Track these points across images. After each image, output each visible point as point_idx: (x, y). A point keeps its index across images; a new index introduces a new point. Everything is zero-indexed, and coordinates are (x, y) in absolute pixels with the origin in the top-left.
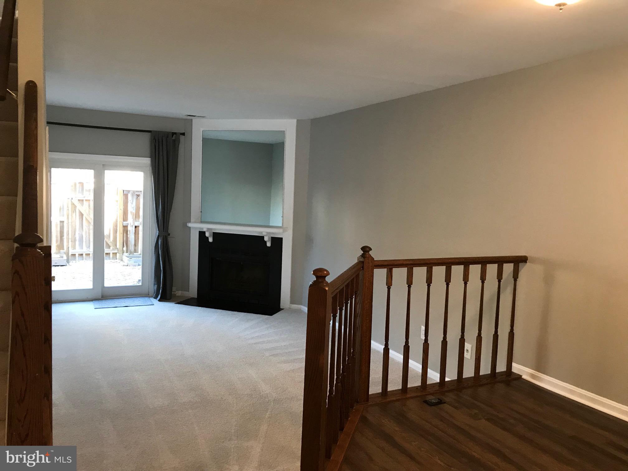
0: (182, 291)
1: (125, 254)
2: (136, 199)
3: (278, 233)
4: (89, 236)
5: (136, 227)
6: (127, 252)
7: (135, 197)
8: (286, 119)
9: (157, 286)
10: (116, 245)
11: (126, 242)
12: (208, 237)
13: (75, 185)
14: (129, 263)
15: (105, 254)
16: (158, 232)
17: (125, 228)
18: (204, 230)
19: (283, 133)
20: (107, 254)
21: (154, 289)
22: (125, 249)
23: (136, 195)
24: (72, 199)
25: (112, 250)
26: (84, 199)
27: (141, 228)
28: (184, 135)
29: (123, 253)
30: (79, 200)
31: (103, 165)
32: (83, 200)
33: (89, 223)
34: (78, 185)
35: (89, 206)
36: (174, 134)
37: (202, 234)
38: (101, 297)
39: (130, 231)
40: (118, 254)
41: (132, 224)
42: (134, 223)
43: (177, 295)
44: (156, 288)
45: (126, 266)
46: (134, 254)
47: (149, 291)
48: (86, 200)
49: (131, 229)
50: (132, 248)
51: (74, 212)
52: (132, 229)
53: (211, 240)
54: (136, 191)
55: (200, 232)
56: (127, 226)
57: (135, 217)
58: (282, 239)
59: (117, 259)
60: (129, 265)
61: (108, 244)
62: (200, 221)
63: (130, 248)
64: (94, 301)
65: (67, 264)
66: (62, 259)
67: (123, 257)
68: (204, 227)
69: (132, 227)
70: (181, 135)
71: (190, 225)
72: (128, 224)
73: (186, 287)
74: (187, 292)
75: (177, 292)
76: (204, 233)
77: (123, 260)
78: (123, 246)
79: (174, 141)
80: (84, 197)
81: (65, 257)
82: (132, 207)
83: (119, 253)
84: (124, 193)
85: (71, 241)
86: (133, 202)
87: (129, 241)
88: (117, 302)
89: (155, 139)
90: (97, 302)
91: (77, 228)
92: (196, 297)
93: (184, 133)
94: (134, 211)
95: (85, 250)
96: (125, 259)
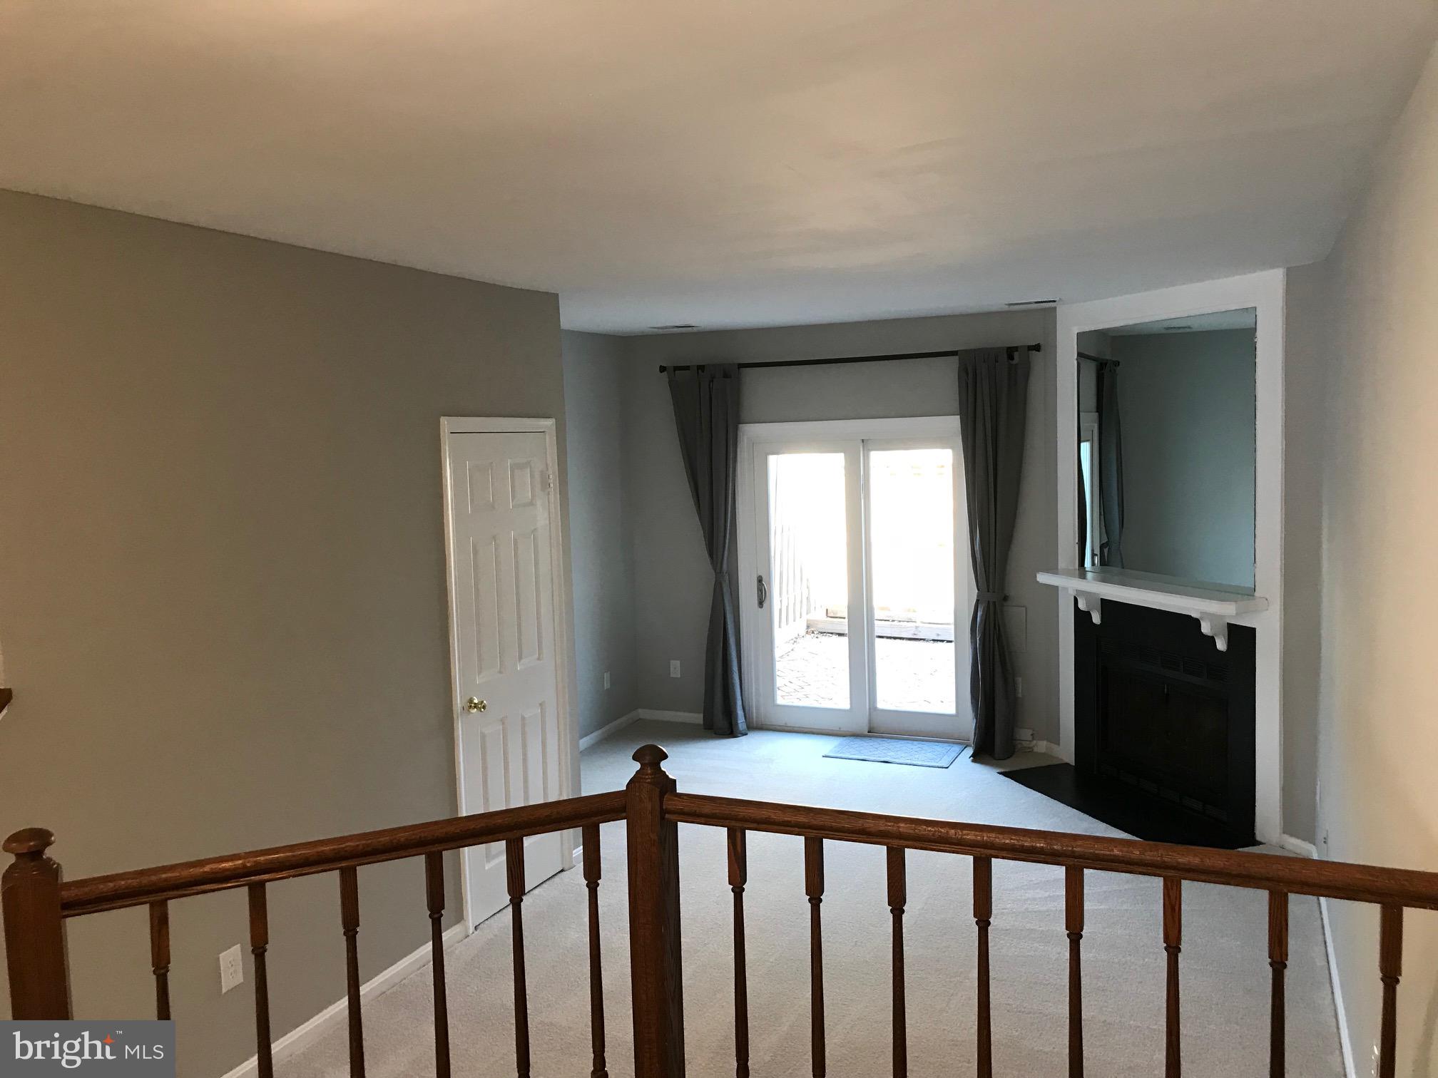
0: (1044, 740)
8: (1256, 272)
12: (1090, 612)
16: (976, 591)
28: (1039, 350)
31: (863, 441)
38: (867, 731)
43: (1034, 749)
53: (1097, 620)
58: (1253, 630)
62: (1077, 566)
68: (1069, 586)
70: (1032, 350)
71: (1041, 578)
73: (1054, 733)
74: (1055, 748)
75: (1033, 741)
79: (1017, 368)
89: (967, 368)
90: (847, 741)
92: (1073, 762)
93: (1039, 345)
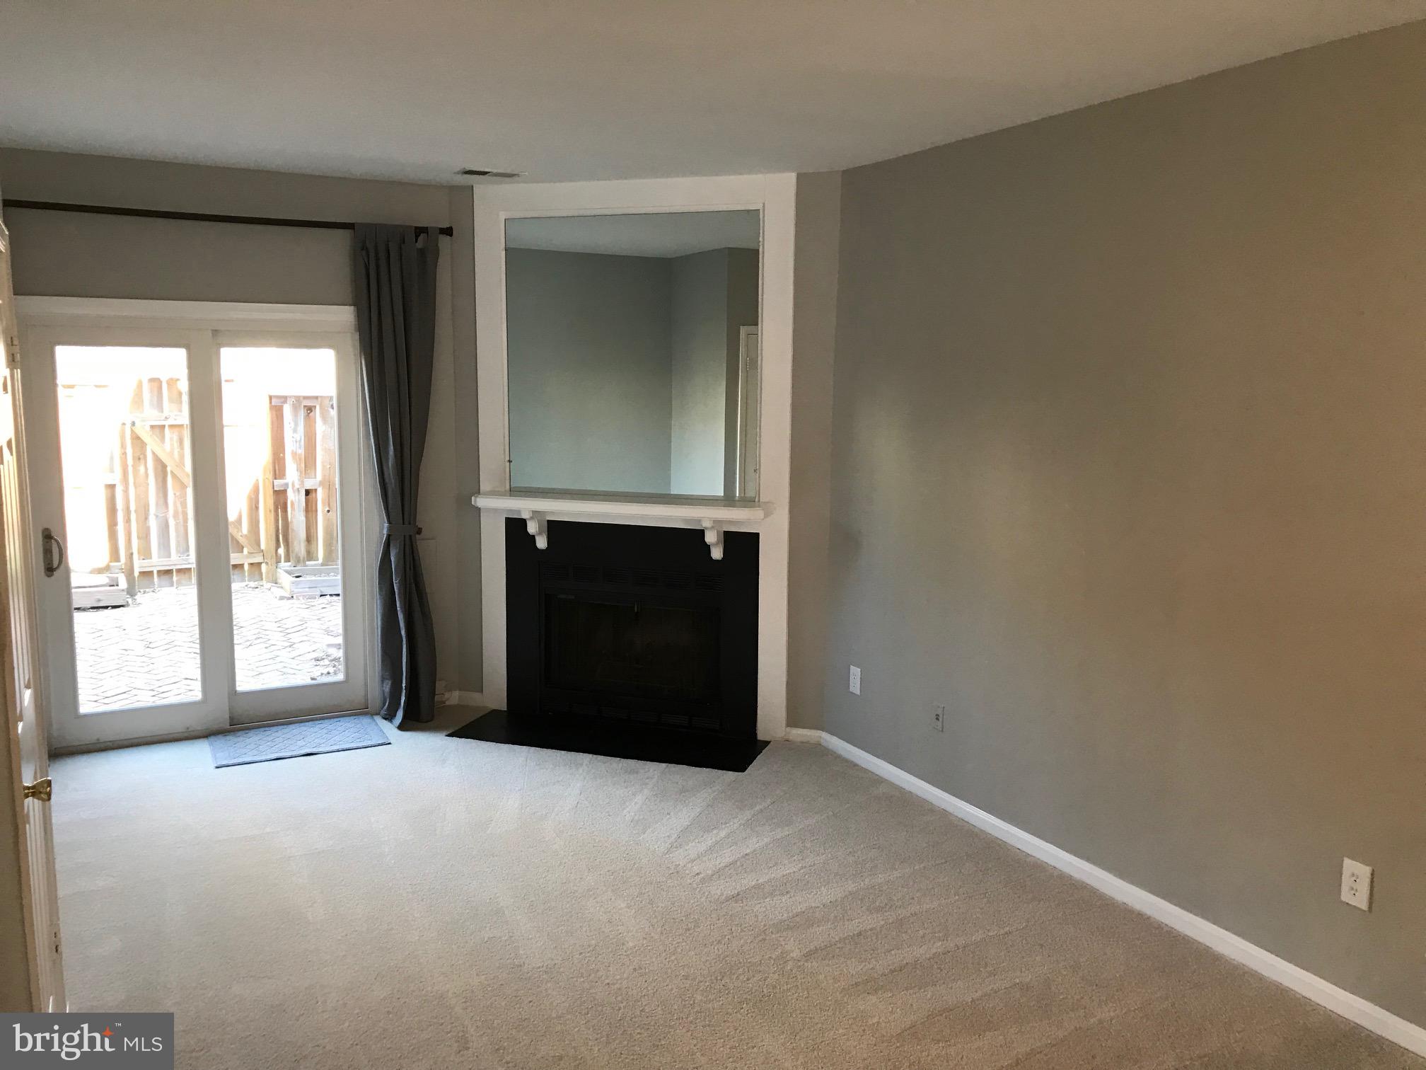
0: (460, 690)
1: (284, 565)
2: (305, 418)
3: (741, 519)
4: (186, 521)
5: (308, 492)
6: (287, 560)
7: (302, 413)
8: (761, 173)
9: (390, 682)
10: (258, 544)
11: (283, 534)
12: (534, 536)
13: (140, 385)
14: (296, 590)
15: (231, 567)
16: (386, 525)
17: (280, 497)
18: (525, 516)
19: (752, 218)
20: (235, 566)
21: (383, 691)
22: (281, 551)
23: (305, 406)
24: (133, 424)
25: (247, 557)
26: (167, 423)
27: (320, 495)
28: (451, 235)
29: (278, 561)
30: (152, 427)
31: (215, 332)
32: (164, 426)
33: (184, 487)
34: (146, 387)
35: (181, 441)
36: (420, 231)
37: (515, 527)
38: (228, 724)
39: (292, 504)
40: (264, 567)
41: (297, 486)
42: (302, 483)
43: (447, 703)
44: (387, 688)
45: (288, 599)
46: (308, 563)
47: (366, 695)
48: (171, 426)
49: (295, 499)
50: (299, 547)
51: (139, 459)
52: (299, 500)
53: (542, 543)
54: (306, 398)
55: (507, 519)
56: (284, 492)
57: (305, 467)
58: (757, 535)
59: (262, 579)
60: (294, 596)
61: (238, 542)
62: (508, 487)
63: (297, 549)
64: (212, 739)
65: (130, 601)
66: (116, 587)
67: (278, 574)
68: (524, 507)
69: (297, 494)
70: (440, 233)
71: (480, 502)
72: (287, 485)
73: (475, 681)
74: (476, 695)
75: (447, 695)
76: (522, 523)
77: (279, 581)
78: (278, 546)
79: (422, 252)
80: (166, 418)
81: (123, 584)
82: (294, 440)
83: (267, 563)
84: (273, 404)
85: (138, 538)
86: (296, 424)
87: (293, 530)
88: (281, 739)
89: (364, 248)
90: (220, 742)
91: (150, 503)
92: (504, 708)
93: (451, 229)
94: (301, 451)
95: (175, 560)
96: (286, 579)
